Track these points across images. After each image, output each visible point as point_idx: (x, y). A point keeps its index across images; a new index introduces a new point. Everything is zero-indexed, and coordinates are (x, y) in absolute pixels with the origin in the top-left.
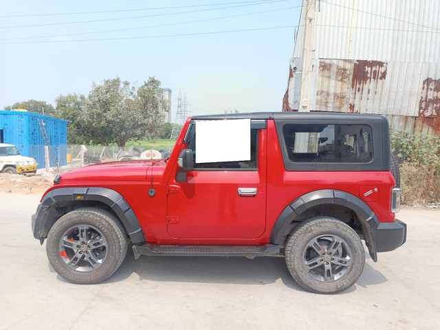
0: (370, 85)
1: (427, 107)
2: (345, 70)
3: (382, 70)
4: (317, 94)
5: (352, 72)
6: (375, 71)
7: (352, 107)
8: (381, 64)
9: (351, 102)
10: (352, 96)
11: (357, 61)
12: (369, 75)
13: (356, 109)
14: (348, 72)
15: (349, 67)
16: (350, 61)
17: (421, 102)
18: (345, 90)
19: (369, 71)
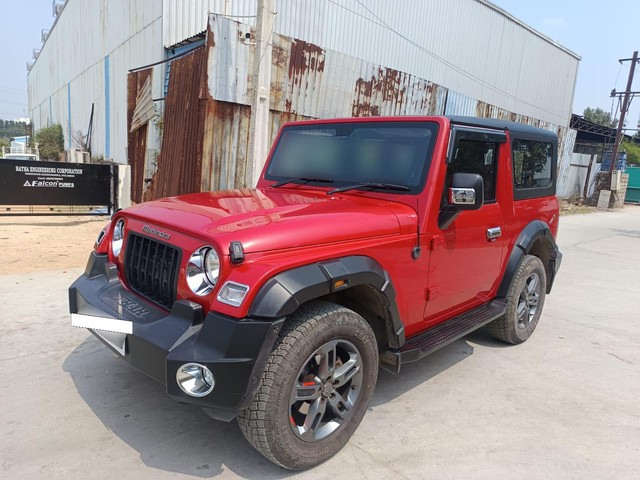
0: (308, 76)
1: (358, 112)
2: (281, 49)
3: (321, 59)
4: (248, 80)
5: (289, 54)
6: (313, 59)
7: (289, 104)
8: (319, 50)
9: (287, 97)
10: (289, 89)
11: (296, 40)
12: (307, 63)
13: (293, 108)
14: (284, 53)
15: (287, 46)
16: (287, 39)
17: (354, 106)
18: (282, 80)
19: (307, 58)
